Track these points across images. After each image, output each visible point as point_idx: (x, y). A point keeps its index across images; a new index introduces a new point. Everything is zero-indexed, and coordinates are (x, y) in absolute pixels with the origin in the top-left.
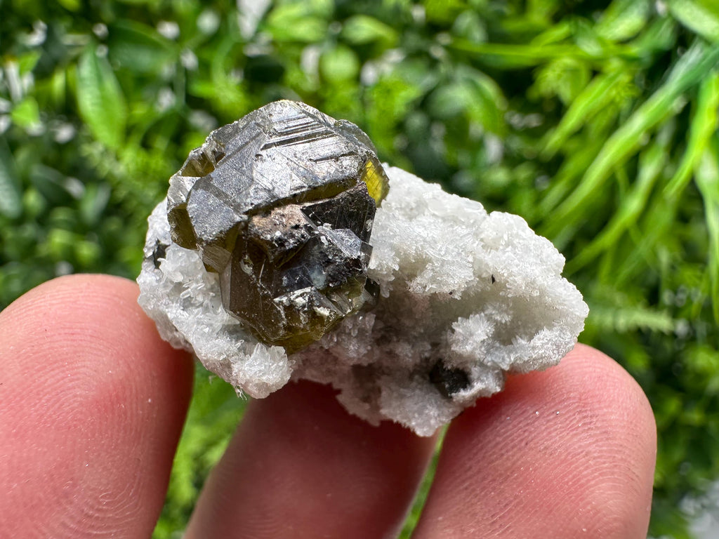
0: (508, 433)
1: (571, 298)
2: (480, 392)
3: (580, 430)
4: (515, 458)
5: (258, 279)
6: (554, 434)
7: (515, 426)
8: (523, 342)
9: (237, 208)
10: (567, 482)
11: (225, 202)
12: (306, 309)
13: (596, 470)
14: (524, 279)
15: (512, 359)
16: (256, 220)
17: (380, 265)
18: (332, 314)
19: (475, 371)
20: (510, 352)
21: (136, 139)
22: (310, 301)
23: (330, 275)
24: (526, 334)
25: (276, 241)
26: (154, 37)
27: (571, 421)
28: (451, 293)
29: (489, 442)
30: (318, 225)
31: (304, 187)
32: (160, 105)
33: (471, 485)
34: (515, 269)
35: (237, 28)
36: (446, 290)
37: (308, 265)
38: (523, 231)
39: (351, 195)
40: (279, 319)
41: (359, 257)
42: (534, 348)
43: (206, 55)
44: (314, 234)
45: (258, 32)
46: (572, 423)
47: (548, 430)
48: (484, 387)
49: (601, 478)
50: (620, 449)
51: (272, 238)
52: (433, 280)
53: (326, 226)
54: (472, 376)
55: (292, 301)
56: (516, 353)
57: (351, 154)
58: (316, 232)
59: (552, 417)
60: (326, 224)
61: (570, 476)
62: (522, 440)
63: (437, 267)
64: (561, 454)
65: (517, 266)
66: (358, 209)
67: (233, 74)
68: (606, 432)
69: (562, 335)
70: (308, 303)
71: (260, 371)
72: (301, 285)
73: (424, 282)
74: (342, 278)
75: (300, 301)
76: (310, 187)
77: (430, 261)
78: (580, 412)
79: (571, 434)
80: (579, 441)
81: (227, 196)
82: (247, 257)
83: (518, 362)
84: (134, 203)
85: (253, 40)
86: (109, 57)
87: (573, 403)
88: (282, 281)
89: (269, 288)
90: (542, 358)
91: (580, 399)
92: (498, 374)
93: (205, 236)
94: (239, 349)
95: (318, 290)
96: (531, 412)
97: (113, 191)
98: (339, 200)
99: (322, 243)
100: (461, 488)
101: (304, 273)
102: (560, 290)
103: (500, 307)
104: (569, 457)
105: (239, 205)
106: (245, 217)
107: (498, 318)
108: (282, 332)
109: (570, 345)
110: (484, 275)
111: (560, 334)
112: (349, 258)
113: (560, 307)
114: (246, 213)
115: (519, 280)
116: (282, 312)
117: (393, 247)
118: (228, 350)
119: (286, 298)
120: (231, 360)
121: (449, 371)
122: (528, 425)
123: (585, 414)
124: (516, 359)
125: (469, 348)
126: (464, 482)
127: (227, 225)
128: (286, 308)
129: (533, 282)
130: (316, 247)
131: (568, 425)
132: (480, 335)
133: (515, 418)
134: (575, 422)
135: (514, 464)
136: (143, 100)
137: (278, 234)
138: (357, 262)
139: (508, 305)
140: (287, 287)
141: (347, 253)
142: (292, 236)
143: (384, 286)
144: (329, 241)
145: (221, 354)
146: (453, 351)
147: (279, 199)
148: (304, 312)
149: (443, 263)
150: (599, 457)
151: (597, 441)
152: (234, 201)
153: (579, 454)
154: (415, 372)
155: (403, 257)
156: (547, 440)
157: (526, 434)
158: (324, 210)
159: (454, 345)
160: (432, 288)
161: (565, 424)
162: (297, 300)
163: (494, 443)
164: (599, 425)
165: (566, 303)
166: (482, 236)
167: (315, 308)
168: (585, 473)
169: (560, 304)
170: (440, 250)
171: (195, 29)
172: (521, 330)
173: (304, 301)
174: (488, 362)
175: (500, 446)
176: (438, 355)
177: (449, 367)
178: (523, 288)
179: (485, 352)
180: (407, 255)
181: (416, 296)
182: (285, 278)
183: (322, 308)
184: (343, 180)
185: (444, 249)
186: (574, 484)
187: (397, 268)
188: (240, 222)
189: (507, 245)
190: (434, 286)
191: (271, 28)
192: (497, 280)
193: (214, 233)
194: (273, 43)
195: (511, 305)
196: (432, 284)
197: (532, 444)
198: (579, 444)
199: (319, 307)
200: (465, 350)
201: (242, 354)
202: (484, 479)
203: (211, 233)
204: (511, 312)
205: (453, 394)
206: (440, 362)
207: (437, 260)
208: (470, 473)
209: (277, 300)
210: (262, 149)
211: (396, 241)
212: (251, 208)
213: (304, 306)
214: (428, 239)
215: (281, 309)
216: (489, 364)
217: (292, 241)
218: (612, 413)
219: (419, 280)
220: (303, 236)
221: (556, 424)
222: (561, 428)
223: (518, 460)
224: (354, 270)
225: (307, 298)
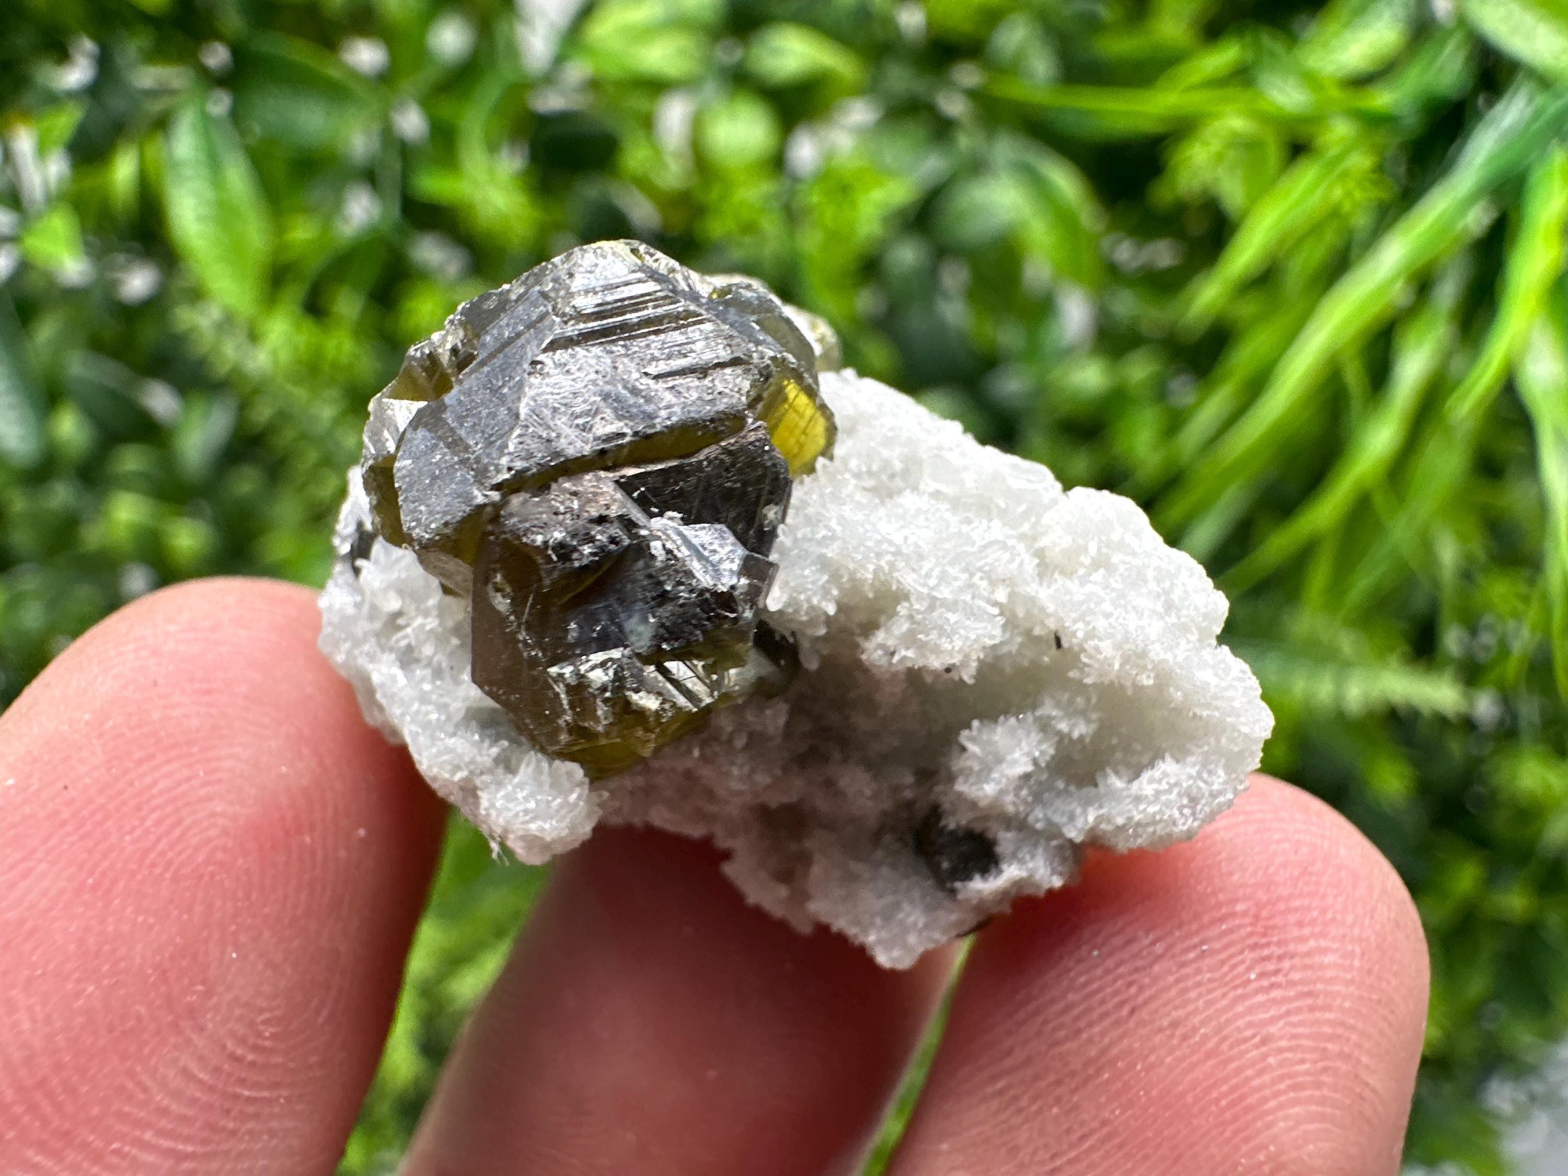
0: (1095, 986)
1: (1231, 693)
2: (1018, 884)
3: (1253, 986)
4: (1106, 1040)
5: (519, 626)
6: (1193, 994)
7: (1108, 972)
8: (1116, 782)
9: (481, 475)
10: (1217, 1101)
11: (463, 462)
12: (608, 694)
13: (1282, 1078)
14: (1118, 647)
15: (1091, 819)
16: (516, 501)
17: (792, 602)
18: (667, 706)
19: (1006, 840)
20: (1087, 803)
21: (294, 294)
22: (619, 678)
23: (662, 625)
24: (1128, 765)
25: (553, 549)
26: (333, 73)
27: (1233, 967)
28: (948, 670)
29: (1053, 1001)
30: (652, 515)
31: (623, 435)
32: (346, 220)
33: (1009, 1086)
34: (1101, 624)
35: (513, 51)
36: (936, 663)
37: (621, 601)
38: (1137, 534)
39: (729, 453)
40: (558, 712)
41: (733, 587)
42: (1138, 799)
43: (446, 110)
44: (638, 536)
45: (559, 60)
46: (1235, 972)
47: (1182, 985)
48: (1024, 874)
49: (1292, 1094)
50: (1340, 1030)
51: (546, 543)
52: (910, 639)
53: (671, 519)
54: (999, 849)
55: (583, 676)
56: (1101, 807)
57: (735, 362)
58: (643, 532)
59: (1191, 955)
60: (670, 514)
61: (1225, 1088)
62: (1122, 1004)
63: (918, 612)
64: (1205, 1038)
65: (1108, 616)
66: (745, 484)
67: (505, 152)
68: (1310, 994)
69: (1205, 775)
70: (613, 681)
71: (526, 812)
72: (603, 643)
73: (891, 642)
74: (691, 633)
75: (599, 677)
76: (636, 434)
77: (906, 597)
78: (1255, 947)
79: (1232, 995)
80: (1250, 1010)
81: (467, 448)
82: (499, 578)
83: (1103, 826)
84: (289, 434)
85: (549, 78)
86: (236, 116)
87: (1240, 926)
88: (567, 631)
89: (539, 645)
90: (1154, 823)
91: (1257, 917)
92: (1060, 848)
93: (417, 531)
94: (497, 760)
95: (638, 655)
96: (1146, 942)
97: (243, 407)
98: (701, 462)
99: (653, 557)
100: (989, 1090)
101: (613, 617)
102: (1205, 676)
103: (1071, 702)
104: (1225, 1046)
105: (486, 469)
106: (495, 496)
107: (1063, 726)
108: (564, 737)
109: (1221, 799)
110: (1037, 631)
111: (1199, 774)
112: (707, 590)
113: (1205, 713)
114: (497, 487)
115: (1107, 648)
116: (563, 696)
117: (824, 564)
118: (472, 762)
119: (571, 668)
120: (478, 782)
121: (952, 833)
122: (1137, 970)
123: (1266, 952)
124: (1100, 820)
125: (990, 789)
126: (994, 1078)
127: (460, 510)
128: (570, 689)
129: (1144, 654)
130: (640, 564)
131: (1226, 974)
132: (1015, 762)
133: (1111, 954)
134: (1241, 969)
135: (1104, 1051)
136: (307, 210)
137: (558, 535)
138: (727, 600)
139: (1088, 700)
140: (578, 643)
141: (704, 579)
142: (590, 539)
143: (805, 645)
144: (669, 551)
145: (457, 768)
146: (960, 794)
147: (567, 460)
148: (606, 701)
149: (933, 605)
150: (1290, 1049)
151: (1288, 1013)
152: (478, 460)
153: (1245, 1040)
154: (876, 837)
155: (847, 586)
156: (1176, 1008)
157: (1133, 990)
158: (666, 483)
159: (961, 779)
160: (907, 655)
161: (1217, 975)
162: (592, 675)
163: (1062, 1004)
164: (1296, 976)
165: (1218, 703)
166: (1043, 543)
167: (628, 693)
168: (1256, 1082)
169: (1208, 706)
170: (928, 576)
171: (422, 54)
172: (1119, 755)
173: (606, 678)
174: (1037, 821)
175: (1075, 1012)
176: (932, 797)
177: (952, 826)
178: (1117, 667)
179: (1030, 799)
180: (856, 584)
181: (874, 671)
182: (573, 626)
183: (642, 694)
184: (712, 420)
185: (936, 572)
186: (1232, 1104)
187: (831, 609)
188: (485, 505)
189: (1096, 564)
190: (910, 654)
191: (588, 50)
192: (1065, 644)
193: (433, 526)
194: (594, 85)
195: (1094, 700)
196: (908, 648)
197: (1144, 1014)
198: (1248, 1019)
199: (637, 691)
200: (980, 794)
201: (500, 771)
202: (1037, 1077)
203: (428, 526)
204: (1094, 716)
205: (958, 885)
206: (935, 812)
207: (920, 597)
208: (1009, 1062)
209: (554, 670)
210: (545, 351)
211: (831, 552)
212: (507, 476)
213: (604, 689)
214: (905, 550)
215: (560, 689)
216: (1039, 826)
217: (587, 549)
218: (1324, 951)
219: (880, 636)
220: (613, 540)
221: (1199, 971)
222: (1210, 980)
223: (1112, 1044)
224: (718, 616)
225: (611, 672)
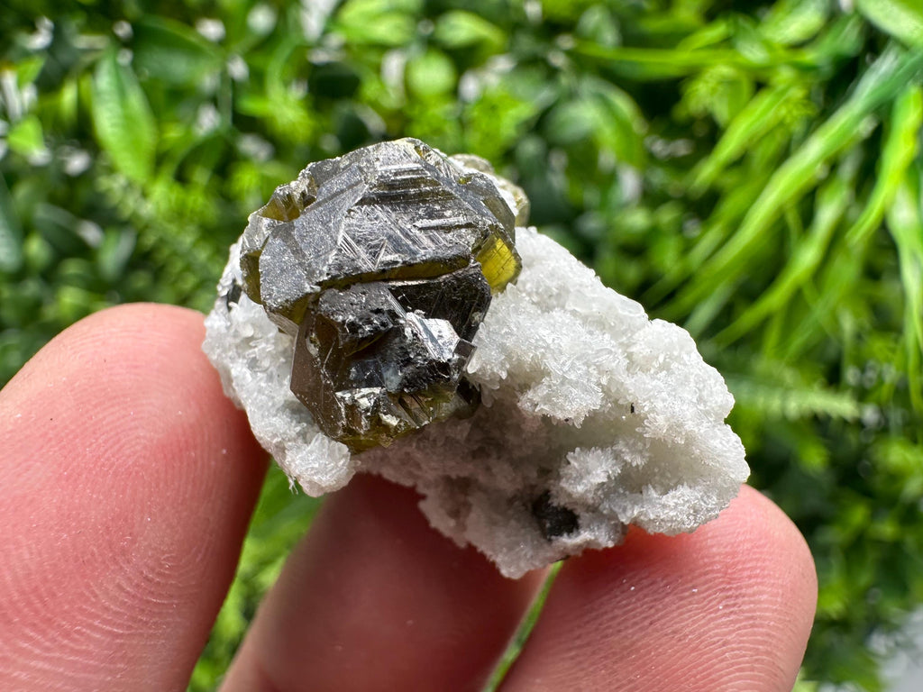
0: (630, 607)
1: (729, 454)
2: (588, 542)
3: (720, 613)
4: (635, 638)
5: (322, 365)
6: (686, 616)
8: (653, 494)
9: (311, 275)
11: (301, 264)
12: (369, 414)
13: (732, 665)
14: (667, 420)
15: (635, 513)
16: (329, 293)
17: (482, 369)
18: (402, 424)
19: (584, 517)
20: (635, 503)
22: (376, 405)
23: (406, 378)
24: (662, 486)
25: (348, 325)
27: (710, 601)
28: (566, 421)
30: (407, 311)
31: (397, 262)
36: (560, 415)
37: (383, 360)
39: (457, 279)
40: (338, 418)
41: (449, 360)
42: (665, 506)
44: (398, 324)
46: (711, 604)
47: (681, 610)
48: (593, 538)
51: (344, 321)
52: (547, 399)
53: (418, 314)
54: (580, 521)
55: (356, 401)
56: (642, 507)
57: (468, 226)
58: (401, 321)
59: (686, 594)
60: (418, 311)
62: (646, 618)
63: (554, 384)
64: (691, 641)
65: (663, 401)
66: (464, 298)
68: (752, 618)
69: (705, 498)
70: (373, 407)
71: (313, 469)
72: (370, 383)
73: (536, 399)
74: (422, 384)
75: (365, 403)
76: (404, 262)
77: (549, 374)
78: (723, 590)
79: (709, 617)
80: (717, 627)
81: (304, 256)
82: (313, 336)
83: (642, 518)
87: (716, 578)
88: (349, 373)
89: (332, 378)
91: (726, 573)
92: (615, 526)
93: (269, 301)
94: (298, 435)
95: (389, 394)
96: (662, 584)
98: (440, 283)
99: (405, 337)
101: (377, 369)
103: (634, 445)
104: (702, 646)
105: (314, 272)
106: (318, 289)
107: (628, 458)
108: (340, 432)
109: (712, 513)
110: (622, 401)
111: (702, 497)
112: (434, 360)
113: (711, 463)
114: (319, 284)
116: (343, 410)
117: (504, 349)
118: (285, 433)
119: (349, 395)
120: (286, 445)
121: (555, 508)
122: (655, 600)
123: (729, 593)
124: (640, 514)
125: (580, 489)
127: (296, 294)
128: (347, 406)
129: (679, 426)
130: (397, 340)
131: (705, 606)
132: (597, 475)
133: (641, 590)
134: (715, 602)
135: (633, 644)
137: (352, 317)
138: (445, 367)
139: (645, 445)
140: (354, 381)
141: (433, 354)
142: (370, 322)
143: (486, 393)
144: (415, 334)
145: (275, 436)
146: (562, 488)
147: (363, 273)
148: (367, 417)
149: (563, 382)
152: (310, 265)
153: (714, 643)
154: (511, 501)
155: (515, 363)
157: (653, 611)
158: (418, 293)
159: (564, 480)
160: (544, 408)
161: (701, 605)
162: (361, 401)
165: (719, 459)
166: (632, 350)
167: (380, 415)
168: (718, 666)
169: (711, 459)
170: (563, 365)
172: (657, 478)
173: (369, 404)
174: (605, 509)
175: (618, 620)
176: (546, 486)
177: (555, 505)
178: (665, 430)
179: (602, 496)
180: (520, 363)
181: (524, 413)
182: (353, 370)
183: (389, 416)
184: (450, 260)
185: (568, 364)
187: (504, 376)
188: (310, 294)
189: (661, 369)
190: (546, 408)
192: (636, 411)
193: (279, 300)
195: (648, 446)
196: (545, 404)
197: (658, 625)
198: (716, 630)
199: (385, 414)
200: (575, 490)
201: (300, 441)
203: (276, 300)
204: (647, 455)
205: (554, 538)
206: (547, 494)
207: (557, 376)
209: (339, 394)
210: (357, 204)
211: (508, 342)
212: (326, 278)
213: (367, 410)
214: (552, 347)
215: (341, 405)
216: (605, 512)
217: (367, 328)
219: (530, 394)
220: (383, 324)
221: (690, 603)
222: (696, 608)
224: (438, 376)
225: (372, 401)
